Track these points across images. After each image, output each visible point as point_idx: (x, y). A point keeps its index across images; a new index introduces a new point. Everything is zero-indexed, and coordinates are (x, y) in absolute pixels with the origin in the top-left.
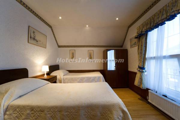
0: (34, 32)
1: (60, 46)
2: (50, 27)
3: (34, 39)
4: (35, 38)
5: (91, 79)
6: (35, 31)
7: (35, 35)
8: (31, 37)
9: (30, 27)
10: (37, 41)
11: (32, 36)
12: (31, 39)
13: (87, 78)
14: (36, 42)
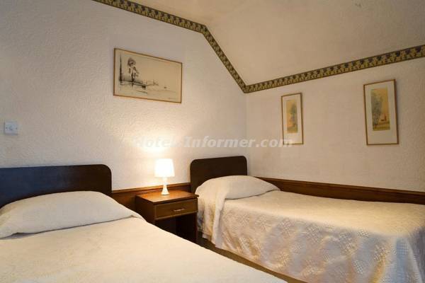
0: (131, 63)
1: (250, 87)
2: (202, 29)
3: (133, 81)
4: (136, 78)
5: (328, 237)
6: (135, 58)
7: (134, 68)
8: (121, 80)
9: (117, 51)
10: (144, 87)
11: (126, 74)
12: (124, 83)
13: (308, 226)
14: (142, 89)
